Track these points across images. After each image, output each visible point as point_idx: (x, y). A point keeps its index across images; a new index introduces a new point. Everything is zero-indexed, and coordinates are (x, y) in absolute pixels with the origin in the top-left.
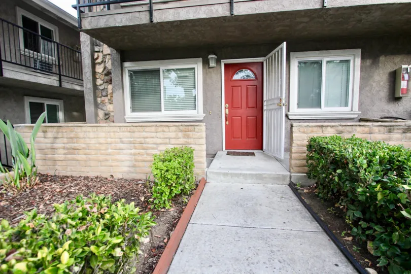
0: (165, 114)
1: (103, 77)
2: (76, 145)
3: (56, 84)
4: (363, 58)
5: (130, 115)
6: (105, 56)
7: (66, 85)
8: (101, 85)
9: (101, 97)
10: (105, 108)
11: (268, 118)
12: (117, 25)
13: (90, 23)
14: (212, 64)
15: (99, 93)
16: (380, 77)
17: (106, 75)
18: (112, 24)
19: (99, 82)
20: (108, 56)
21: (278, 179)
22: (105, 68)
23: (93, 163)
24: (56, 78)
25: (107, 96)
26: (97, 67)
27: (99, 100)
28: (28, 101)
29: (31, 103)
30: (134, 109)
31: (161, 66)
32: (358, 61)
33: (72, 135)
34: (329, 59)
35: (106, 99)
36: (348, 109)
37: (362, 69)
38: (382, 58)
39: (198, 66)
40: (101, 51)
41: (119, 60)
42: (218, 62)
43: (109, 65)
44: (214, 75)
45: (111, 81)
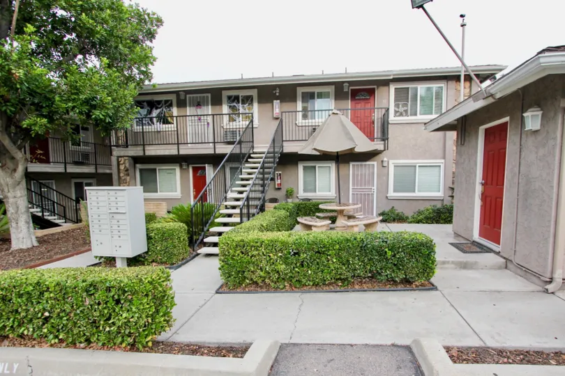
0: (160, 194)
1: (124, 172)
3: (93, 171)
7: (100, 171)
14: (185, 167)
17: (126, 171)
22: (125, 167)
24: (94, 167)
25: (126, 183)
26: (121, 166)
28: (74, 181)
29: (75, 183)
31: (158, 167)
39: (177, 168)
41: (133, 163)
42: (188, 166)
43: (127, 165)
44: (185, 173)
45: (129, 175)
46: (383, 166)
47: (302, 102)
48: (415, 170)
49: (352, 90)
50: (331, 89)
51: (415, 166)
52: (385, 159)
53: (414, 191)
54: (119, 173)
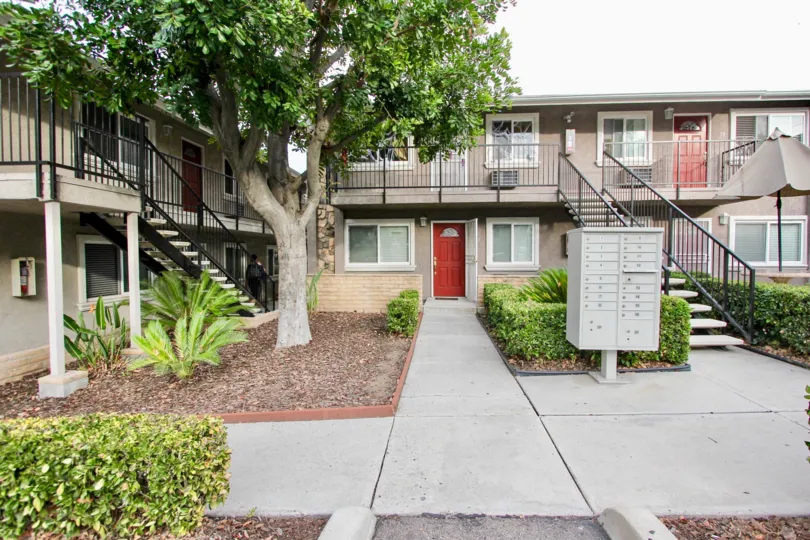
0: (381, 265)
1: (325, 231)
2: (329, 289)
3: (260, 231)
4: (541, 224)
5: (349, 265)
6: (328, 213)
8: (322, 238)
9: (322, 249)
10: (325, 259)
11: (469, 269)
13: (337, 201)
14: (424, 224)
15: (320, 245)
16: (555, 239)
17: (328, 229)
18: (354, 202)
19: (321, 235)
20: (330, 214)
21: (468, 311)
22: (327, 223)
23: (341, 302)
25: (328, 248)
26: (320, 221)
27: (320, 251)
30: (352, 260)
31: (380, 224)
32: (538, 226)
33: (327, 282)
34: (516, 223)
35: (327, 251)
36: (531, 263)
37: (541, 232)
38: (556, 225)
39: (412, 225)
41: (342, 217)
42: (428, 222)
43: (331, 220)
44: (424, 232)
45: (333, 235)
46: (721, 225)
47: (605, 133)
48: (766, 229)
49: (676, 117)
50: (648, 116)
51: (766, 224)
52: (726, 214)
53: (764, 260)
54: (317, 232)
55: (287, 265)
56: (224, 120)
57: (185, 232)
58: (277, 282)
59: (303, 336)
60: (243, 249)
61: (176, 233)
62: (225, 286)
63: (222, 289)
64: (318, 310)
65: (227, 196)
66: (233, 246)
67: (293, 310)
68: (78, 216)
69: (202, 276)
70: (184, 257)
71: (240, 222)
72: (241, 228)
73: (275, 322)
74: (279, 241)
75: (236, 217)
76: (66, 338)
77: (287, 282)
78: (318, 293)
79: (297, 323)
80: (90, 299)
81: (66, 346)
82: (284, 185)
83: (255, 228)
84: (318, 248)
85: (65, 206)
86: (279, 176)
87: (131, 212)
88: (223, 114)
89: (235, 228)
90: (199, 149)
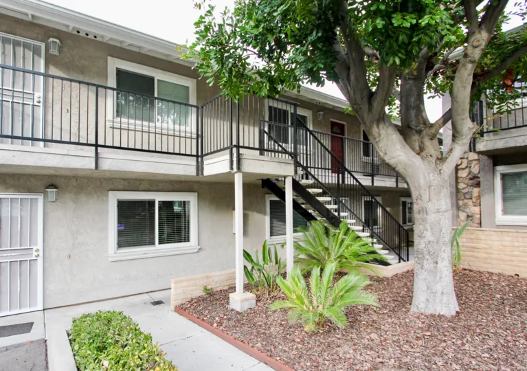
1: (467, 181)
2: (475, 245)
3: (394, 185)
5: (501, 218)
6: (470, 162)
8: (464, 188)
9: (463, 200)
10: (468, 210)
12: (518, 145)
13: (485, 146)
15: (461, 196)
19: (461, 186)
20: (474, 162)
23: (493, 261)
24: (392, 180)
25: (471, 199)
27: (461, 202)
28: (364, 200)
30: (505, 212)
33: (473, 237)
35: (470, 202)
40: (466, 157)
45: (478, 185)
54: (457, 183)
55: (424, 220)
56: (352, 77)
57: (327, 190)
58: (412, 230)
59: (448, 305)
60: (378, 202)
61: (321, 191)
62: (361, 234)
63: (358, 237)
64: (461, 266)
65: (365, 159)
66: (368, 199)
67: (434, 272)
68: (261, 181)
69: (341, 225)
70: (328, 209)
71: (375, 178)
72: (377, 184)
73: (409, 275)
74: (414, 194)
75: (372, 176)
76: (245, 267)
77: (426, 240)
78: (462, 249)
79: (439, 287)
80: (272, 237)
81: (246, 273)
82: (419, 132)
83: (389, 183)
84: (457, 200)
85: (245, 175)
86: (413, 124)
87: (288, 176)
88: (351, 71)
89: (371, 184)
90: (343, 125)
